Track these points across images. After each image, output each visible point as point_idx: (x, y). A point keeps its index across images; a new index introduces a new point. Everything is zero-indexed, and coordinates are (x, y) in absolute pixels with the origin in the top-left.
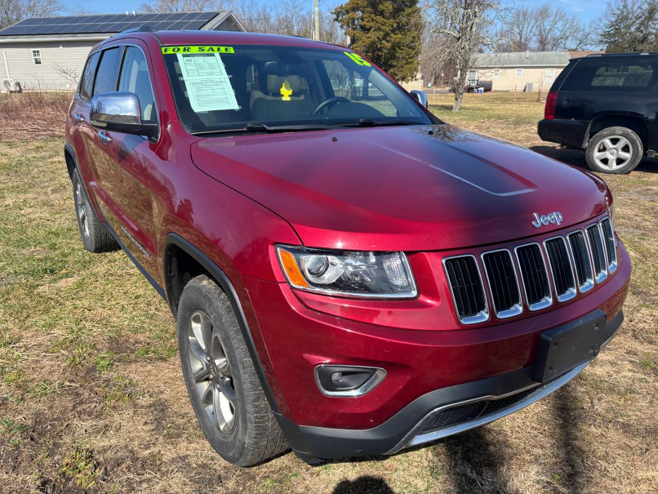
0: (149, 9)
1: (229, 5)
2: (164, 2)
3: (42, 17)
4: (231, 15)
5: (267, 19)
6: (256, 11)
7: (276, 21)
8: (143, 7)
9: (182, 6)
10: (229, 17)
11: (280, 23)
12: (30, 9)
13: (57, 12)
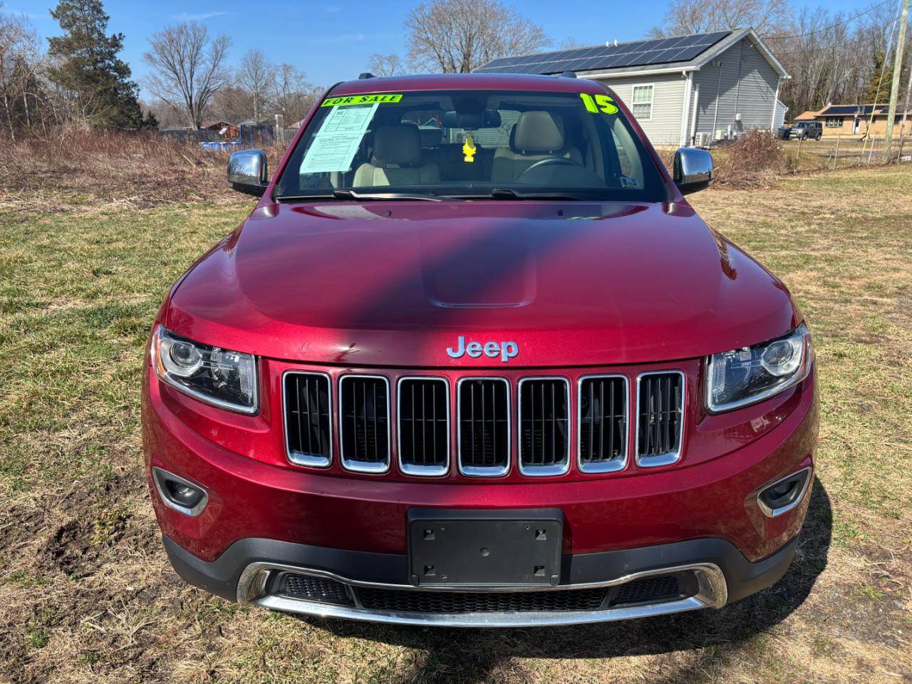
0: (659, 33)
1: (778, 17)
2: (682, 24)
3: (524, 55)
4: (750, 34)
5: (840, 32)
6: (824, 22)
7: (856, 36)
8: (651, 32)
9: (706, 27)
10: (746, 37)
11: (861, 39)
12: (512, 47)
13: (540, 48)
